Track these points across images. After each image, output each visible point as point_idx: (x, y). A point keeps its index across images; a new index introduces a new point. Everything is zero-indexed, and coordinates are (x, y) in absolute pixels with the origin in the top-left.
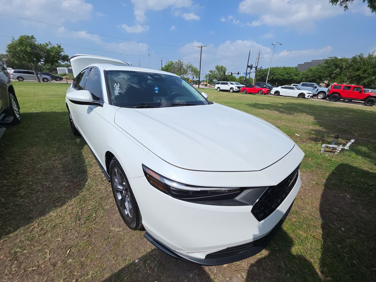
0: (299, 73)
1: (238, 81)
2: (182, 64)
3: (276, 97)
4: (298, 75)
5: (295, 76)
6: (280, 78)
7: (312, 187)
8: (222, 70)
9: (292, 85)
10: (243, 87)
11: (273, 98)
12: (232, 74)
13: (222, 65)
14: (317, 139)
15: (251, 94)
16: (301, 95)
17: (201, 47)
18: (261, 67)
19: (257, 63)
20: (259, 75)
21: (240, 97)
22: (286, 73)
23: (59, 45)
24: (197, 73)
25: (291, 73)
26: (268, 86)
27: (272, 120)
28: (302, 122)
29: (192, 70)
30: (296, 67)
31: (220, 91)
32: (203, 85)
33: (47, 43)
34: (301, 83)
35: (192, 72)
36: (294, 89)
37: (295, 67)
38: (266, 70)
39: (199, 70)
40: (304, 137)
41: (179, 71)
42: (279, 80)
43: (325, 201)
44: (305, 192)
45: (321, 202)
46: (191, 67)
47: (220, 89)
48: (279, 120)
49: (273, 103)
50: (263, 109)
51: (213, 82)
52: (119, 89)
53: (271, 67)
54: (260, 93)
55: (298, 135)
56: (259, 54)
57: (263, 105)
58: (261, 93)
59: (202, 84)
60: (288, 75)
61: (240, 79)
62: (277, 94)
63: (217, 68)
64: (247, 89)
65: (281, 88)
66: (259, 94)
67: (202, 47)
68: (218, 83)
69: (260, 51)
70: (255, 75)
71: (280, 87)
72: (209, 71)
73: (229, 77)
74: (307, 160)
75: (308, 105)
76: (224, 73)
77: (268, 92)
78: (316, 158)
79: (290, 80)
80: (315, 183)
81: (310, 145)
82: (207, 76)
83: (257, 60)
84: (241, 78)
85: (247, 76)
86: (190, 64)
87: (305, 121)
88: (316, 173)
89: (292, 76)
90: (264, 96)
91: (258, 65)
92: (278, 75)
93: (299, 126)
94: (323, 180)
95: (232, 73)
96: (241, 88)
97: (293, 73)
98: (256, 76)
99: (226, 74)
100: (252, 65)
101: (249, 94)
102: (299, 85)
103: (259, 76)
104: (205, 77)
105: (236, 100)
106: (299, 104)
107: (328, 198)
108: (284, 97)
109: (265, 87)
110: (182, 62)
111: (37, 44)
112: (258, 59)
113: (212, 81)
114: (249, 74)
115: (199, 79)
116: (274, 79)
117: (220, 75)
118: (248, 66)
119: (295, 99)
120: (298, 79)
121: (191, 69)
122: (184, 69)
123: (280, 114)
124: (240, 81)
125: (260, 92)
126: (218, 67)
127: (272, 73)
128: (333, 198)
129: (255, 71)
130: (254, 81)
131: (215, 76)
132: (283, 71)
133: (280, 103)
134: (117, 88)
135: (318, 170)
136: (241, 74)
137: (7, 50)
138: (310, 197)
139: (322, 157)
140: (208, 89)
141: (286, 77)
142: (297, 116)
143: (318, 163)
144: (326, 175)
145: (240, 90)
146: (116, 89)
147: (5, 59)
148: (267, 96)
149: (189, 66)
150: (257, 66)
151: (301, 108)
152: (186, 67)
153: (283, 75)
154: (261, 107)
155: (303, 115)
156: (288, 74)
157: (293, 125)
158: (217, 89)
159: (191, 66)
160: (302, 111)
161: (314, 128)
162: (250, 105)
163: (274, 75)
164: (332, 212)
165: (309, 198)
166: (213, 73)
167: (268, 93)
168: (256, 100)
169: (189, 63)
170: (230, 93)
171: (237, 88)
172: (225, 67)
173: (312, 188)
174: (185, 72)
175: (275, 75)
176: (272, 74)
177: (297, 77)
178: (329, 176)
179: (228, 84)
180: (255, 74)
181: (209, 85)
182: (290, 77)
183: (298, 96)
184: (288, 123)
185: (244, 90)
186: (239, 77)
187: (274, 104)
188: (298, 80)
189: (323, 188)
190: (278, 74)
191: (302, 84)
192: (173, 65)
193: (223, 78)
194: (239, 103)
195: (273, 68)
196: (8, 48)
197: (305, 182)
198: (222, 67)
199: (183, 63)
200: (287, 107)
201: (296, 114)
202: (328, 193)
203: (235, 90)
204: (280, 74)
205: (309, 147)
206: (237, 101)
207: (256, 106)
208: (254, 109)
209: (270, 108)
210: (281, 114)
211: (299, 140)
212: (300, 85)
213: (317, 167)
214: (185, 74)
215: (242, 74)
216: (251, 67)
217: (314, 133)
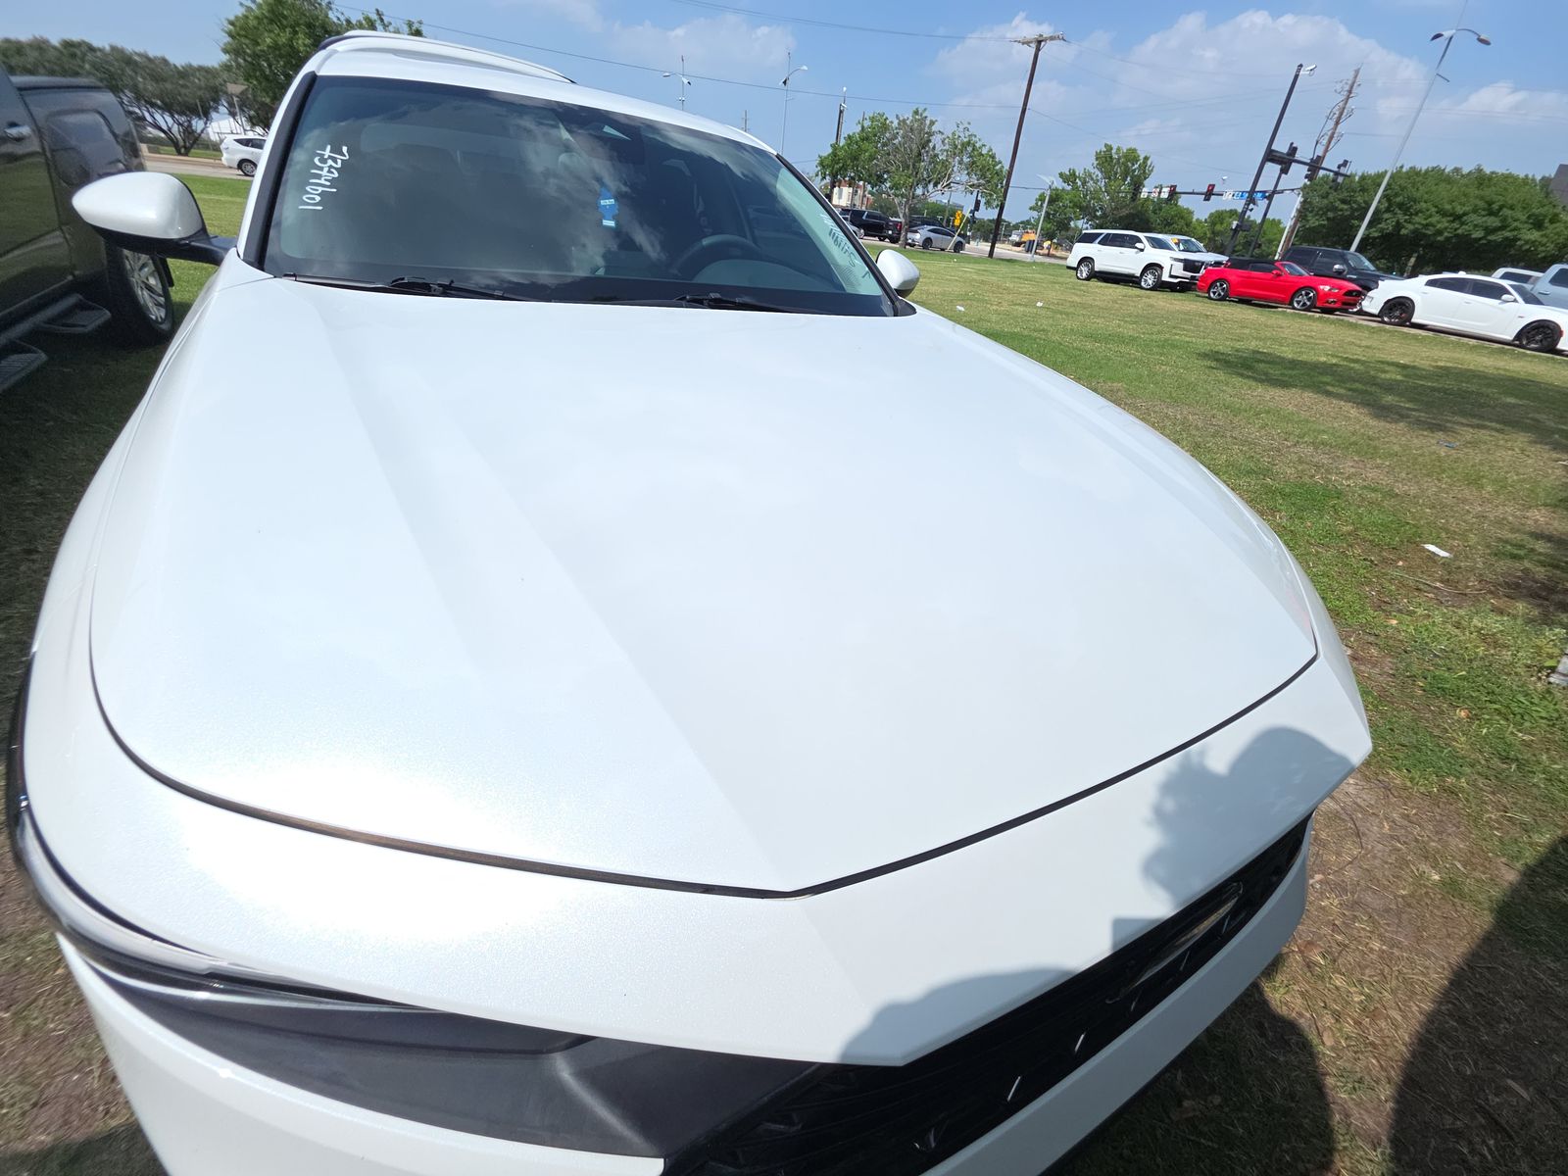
0: (1556, 215)
1: (1200, 231)
2: (927, 130)
3: (1385, 330)
4: (1547, 224)
5: (1530, 226)
6: (1440, 232)
7: (1410, 900)
8: (1126, 173)
9: (1502, 271)
10: (1218, 264)
11: (1366, 334)
12: (1173, 193)
13: (1129, 147)
14: (1552, 590)
15: (1248, 302)
16: (1538, 334)
17: (1034, 45)
18: (1345, 163)
19: (1325, 142)
20: (1321, 209)
21: (1185, 314)
22: (1481, 204)
23: (414, 28)
24: (993, 180)
25: (1512, 208)
26: (1353, 270)
27: (1316, 448)
28: (1495, 481)
29: (971, 167)
30: (1546, 182)
31: (1088, 279)
32: (1018, 244)
33: (370, 15)
34: (1555, 269)
35: (968, 174)
36: (1505, 297)
37: (1538, 178)
38: (1369, 183)
39: (1007, 167)
40: (1472, 570)
41: (908, 167)
42: (1432, 246)
43: (1462, 1021)
44: (1347, 926)
45: (1432, 1018)
46: (970, 149)
47: (1093, 267)
48: (1358, 452)
49: (1356, 361)
50: (1284, 384)
51: (1070, 233)
52: (336, 175)
53: (1404, 170)
54: (1298, 303)
55: (1443, 554)
56: (1347, 88)
57: (1294, 364)
58: (1304, 304)
59: (1015, 238)
60: (1492, 218)
61: (1213, 224)
62: (1397, 317)
63: (1105, 160)
64: (1234, 275)
65: (1431, 283)
66: (1294, 308)
67: (1039, 42)
68: (1089, 239)
69: (1357, 72)
70: (1297, 205)
71: (1423, 279)
72: (1061, 175)
73: (1154, 212)
74: (1442, 712)
75: (1558, 392)
76: (1137, 186)
77: (1348, 302)
78: (1503, 710)
79: (1498, 245)
80: (1437, 877)
81: (1495, 624)
82: (1042, 198)
83: (1331, 124)
84: (1218, 217)
85: (1251, 206)
86: (967, 134)
87: (1515, 478)
88: (1469, 815)
89: (1516, 224)
90: (1321, 318)
91: (1326, 151)
92: (1431, 216)
93: (1464, 501)
94: (1504, 870)
95: (1178, 190)
96: (1203, 271)
97: (1524, 208)
98: (1302, 214)
99: (1144, 195)
100: (1295, 149)
101: (1241, 301)
102: (1538, 278)
103: (1323, 212)
104: (1033, 204)
105: (1155, 329)
106: (1512, 379)
107: (1495, 1003)
108: (1431, 334)
109: (1339, 274)
110: (928, 122)
111: (335, 20)
112: (1339, 118)
113: (1064, 226)
114: (1270, 198)
115: (1000, 214)
116: (1403, 232)
117: (1112, 199)
118: (1271, 156)
119: (1493, 352)
120: (1543, 245)
121: (966, 160)
122: (936, 156)
123: (1373, 422)
124: (1213, 233)
125: (1302, 298)
126: (1111, 157)
127: (1399, 199)
128: (1522, 1011)
129: (1305, 187)
130: (1288, 239)
131: (1084, 204)
132: (1465, 195)
133: (1397, 365)
134: (325, 172)
135: (1493, 793)
136: (1224, 198)
137: (225, 44)
138: (1367, 967)
139: (1544, 714)
140: (1034, 263)
141: (1475, 227)
142: (1474, 444)
143: (1510, 745)
144: (1536, 838)
145: (1193, 278)
146: (319, 177)
147: (235, 86)
148: (1333, 322)
149: (963, 144)
150: (1320, 159)
151: (1511, 400)
152: (947, 147)
153: (1458, 218)
154: (1275, 372)
155: (1509, 444)
156: (1491, 213)
157: (1429, 493)
158: (1076, 269)
159: (969, 143)
160: (1510, 422)
161: (1556, 524)
162: (1217, 360)
163: (1408, 209)
164: (1481, 1109)
165: (1363, 968)
166: (1079, 183)
167: (1344, 304)
168: (1269, 335)
169: (961, 127)
170: (1136, 291)
171: (1179, 270)
172: (1146, 159)
173: (1409, 905)
174: (939, 175)
175: (1411, 214)
176: (1401, 206)
177: (1542, 236)
178: (1553, 850)
179: (1138, 245)
180: (1300, 199)
181: (1049, 249)
182: (1503, 228)
183: (1519, 336)
184: (1403, 475)
185: (1216, 281)
186: (1211, 215)
187: (1356, 366)
188: (1541, 249)
189: (1485, 921)
190: (1434, 209)
191: (1561, 270)
192: (887, 135)
193: (1125, 212)
194: (1163, 344)
195: (1414, 173)
196: (230, 34)
197: (1375, 857)
198: (1131, 156)
199: (934, 128)
200: (1433, 389)
201: (1468, 434)
202: (1504, 964)
203: (1171, 276)
204: (1448, 207)
205: (1484, 638)
206: (1159, 332)
207: (1249, 368)
208: (1236, 380)
209: (1328, 384)
210: (1382, 424)
211: (1438, 584)
212: (1542, 280)
213: (1489, 773)
214: (935, 185)
215: (1228, 197)
216: (1285, 161)
217: (1546, 555)
